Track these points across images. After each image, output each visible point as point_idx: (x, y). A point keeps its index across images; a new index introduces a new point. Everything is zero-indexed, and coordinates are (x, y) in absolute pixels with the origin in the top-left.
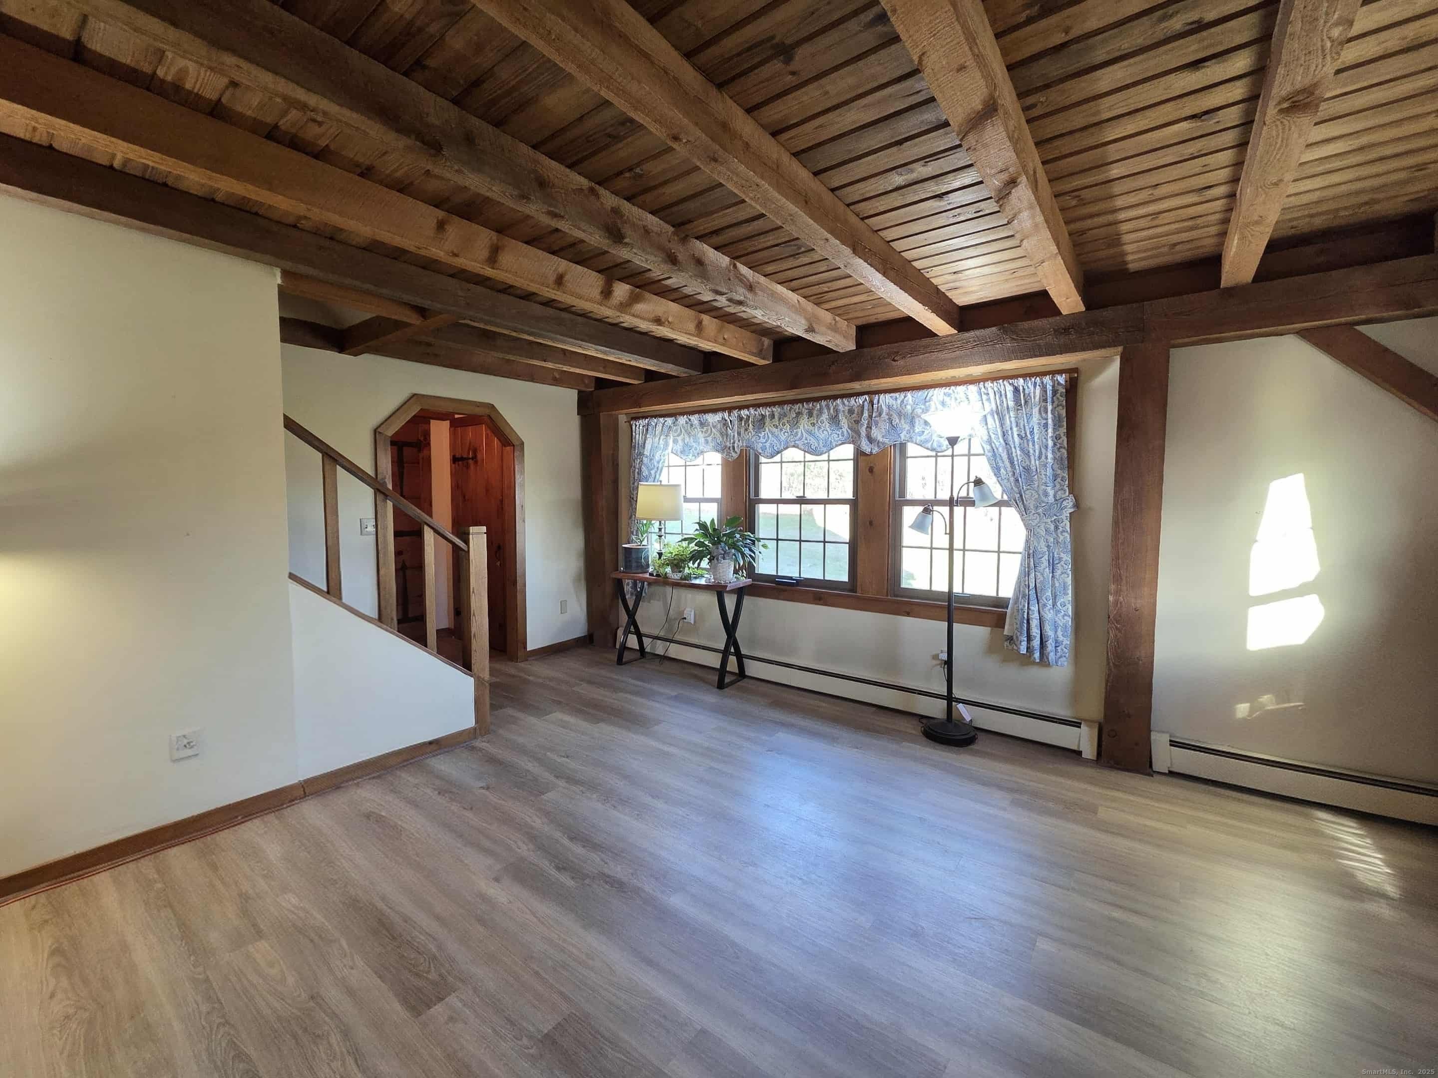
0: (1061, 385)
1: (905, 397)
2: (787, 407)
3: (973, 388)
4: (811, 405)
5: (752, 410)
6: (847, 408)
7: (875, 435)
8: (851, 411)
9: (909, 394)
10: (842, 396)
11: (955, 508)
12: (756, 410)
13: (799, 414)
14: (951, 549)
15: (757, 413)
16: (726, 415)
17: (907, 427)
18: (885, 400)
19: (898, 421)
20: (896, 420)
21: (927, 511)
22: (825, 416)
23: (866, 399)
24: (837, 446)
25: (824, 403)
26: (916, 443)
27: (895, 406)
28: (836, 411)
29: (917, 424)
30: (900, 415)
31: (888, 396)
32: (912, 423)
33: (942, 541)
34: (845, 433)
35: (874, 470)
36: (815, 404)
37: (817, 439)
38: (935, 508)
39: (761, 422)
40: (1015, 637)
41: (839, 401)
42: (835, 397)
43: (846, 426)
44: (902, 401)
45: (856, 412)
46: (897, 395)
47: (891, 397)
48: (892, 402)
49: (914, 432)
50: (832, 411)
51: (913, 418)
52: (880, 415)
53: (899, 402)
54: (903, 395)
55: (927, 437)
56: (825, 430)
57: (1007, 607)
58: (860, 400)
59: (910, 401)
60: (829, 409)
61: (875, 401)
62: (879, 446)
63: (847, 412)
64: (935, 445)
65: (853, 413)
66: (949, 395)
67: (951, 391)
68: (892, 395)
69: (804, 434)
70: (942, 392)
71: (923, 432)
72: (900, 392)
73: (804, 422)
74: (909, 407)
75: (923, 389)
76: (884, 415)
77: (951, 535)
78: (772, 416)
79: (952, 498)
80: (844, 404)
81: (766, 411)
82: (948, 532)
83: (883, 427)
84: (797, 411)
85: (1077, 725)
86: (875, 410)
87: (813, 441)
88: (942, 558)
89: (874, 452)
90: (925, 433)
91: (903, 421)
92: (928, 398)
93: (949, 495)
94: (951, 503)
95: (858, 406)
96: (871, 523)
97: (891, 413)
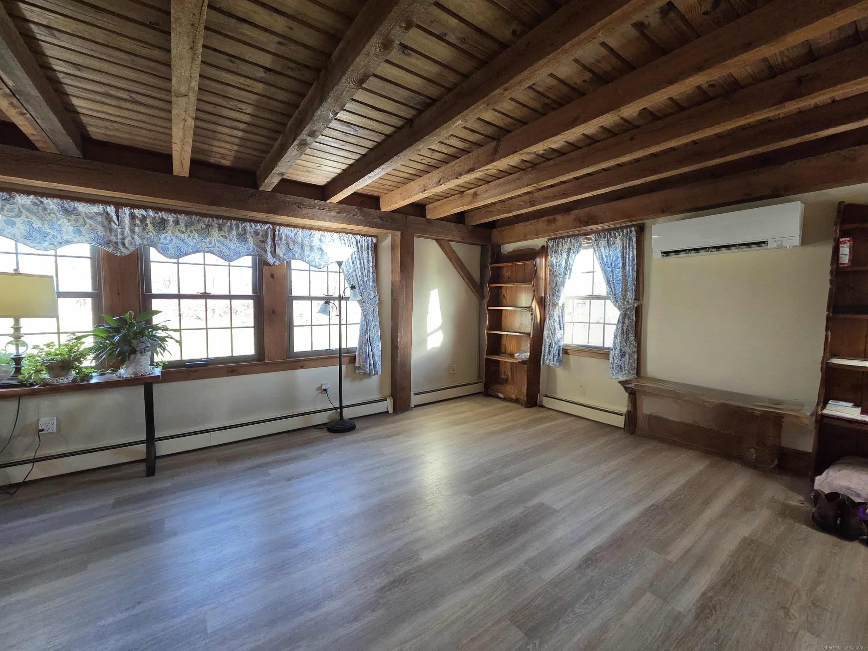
0: (373, 242)
1: (297, 231)
2: (195, 218)
3: (336, 235)
4: (221, 221)
5: (151, 213)
6: (253, 230)
7: (279, 252)
8: (256, 233)
9: (300, 231)
10: (251, 221)
11: (342, 301)
12: (156, 213)
13: (208, 226)
14: (340, 324)
15: (157, 215)
16: (111, 209)
17: (299, 251)
18: (284, 231)
19: (293, 246)
20: (291, 246)
21: (327, 303)
22: (234, 233)
23: (269, 227)
24: (243, 256)
25: (234, 222)
26: (306, 262)
27: (290, 236)
28: (245, 231)
29: (305, 250)
30: (294, 242)
31: (286, 228)
32: (302, 247)
33: (335, 320)
34: (252, 248)
35: (275, 276)
36: (224, 221)
37: (228, 248)
38: (331, 301)
39: (161, 225)
40: (362, 366)
41: (247, 224)
42: (244, 220)
43: (252, 242)
44: (296, 234)
45: (261, 234)
46: (292, 229)
47: (288, 229)
48: (289, 233)
49: (304, 254)
50: (240, 230)
51: (303, 245)
52: (281, 240)
53: (293, 234)
54: (296, 230)
55: (312, 259)
56: (234, 243)
57: (356, 352)
58: (266, 226)
59: (301, 235)
60: (237, 227)
61: (277, 230)
62: (279, 260)
63: (252, 233)
64: (317, 264)
65: (258, 235)
66: (324, 236)
67: (325, 234)
68: (290, 228)
69: (217, 243)
70: (320, 234)
71: (309, 256)
72: (295, 228)
73: (215, 232)
74: (300, 238)
75: (309, 229)
76: (283, 240)
77: (340, 316)
78: (177, 223)
79: (340, 296)
80: (251, 226)
81: (171, 218)
82: (338, 314)
83: (283, 248)
84: (207, 223)
85: (386, 400)
86: (277, 236)
87: (225, 249)
88: (335, 330)
89: (276, 264)
90: (310, 257)
91: (296, 247)
92: (311, 236)
93: (338, 294)
94: (340, 299)
95: (263, 231)
96: (274, 312)
97: (288, 240)
